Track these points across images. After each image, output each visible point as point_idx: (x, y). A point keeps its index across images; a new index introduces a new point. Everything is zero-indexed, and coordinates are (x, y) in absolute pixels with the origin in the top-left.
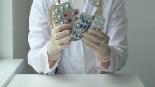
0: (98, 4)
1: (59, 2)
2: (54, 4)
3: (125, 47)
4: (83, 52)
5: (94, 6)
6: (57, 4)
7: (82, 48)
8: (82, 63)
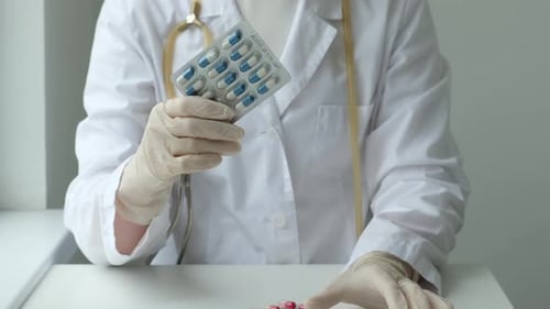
0: (337, 15)
1: (197, 10)
2: (179, 20)
3: (452, 160)
4: (288, 187)
5: (324, 23)
6: (191, 18)
7: (287, 175)
8: (286, 227)
